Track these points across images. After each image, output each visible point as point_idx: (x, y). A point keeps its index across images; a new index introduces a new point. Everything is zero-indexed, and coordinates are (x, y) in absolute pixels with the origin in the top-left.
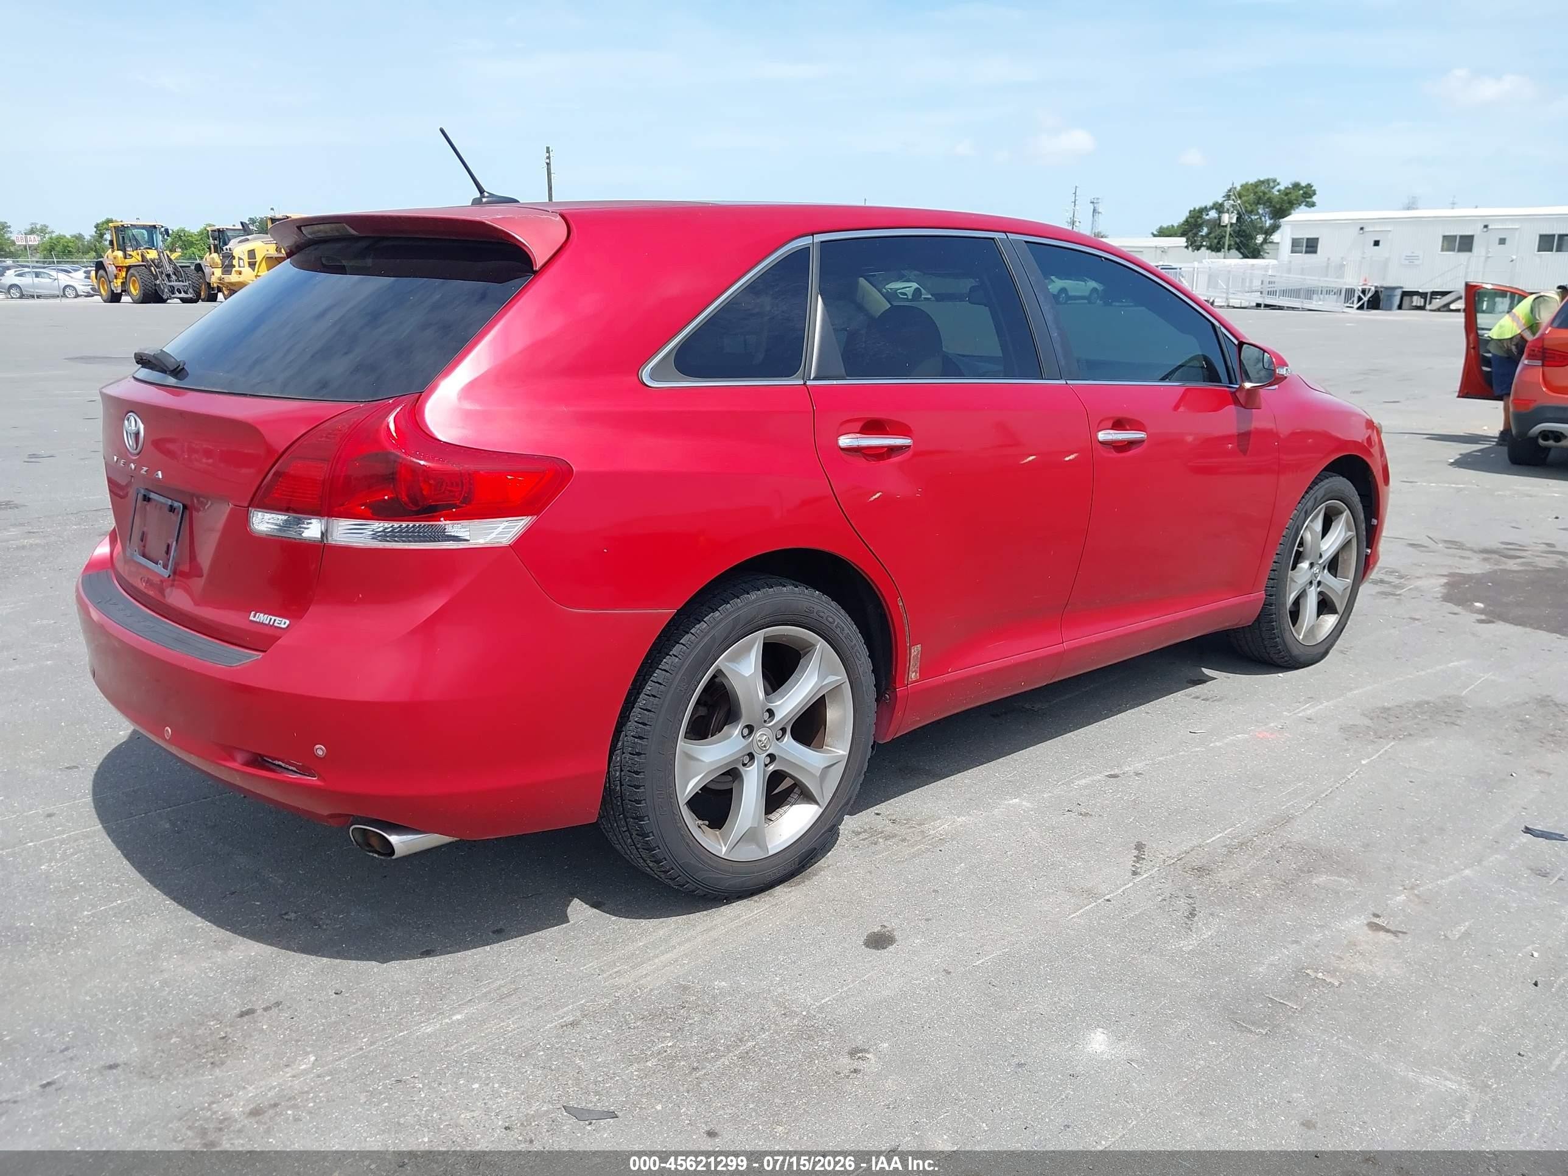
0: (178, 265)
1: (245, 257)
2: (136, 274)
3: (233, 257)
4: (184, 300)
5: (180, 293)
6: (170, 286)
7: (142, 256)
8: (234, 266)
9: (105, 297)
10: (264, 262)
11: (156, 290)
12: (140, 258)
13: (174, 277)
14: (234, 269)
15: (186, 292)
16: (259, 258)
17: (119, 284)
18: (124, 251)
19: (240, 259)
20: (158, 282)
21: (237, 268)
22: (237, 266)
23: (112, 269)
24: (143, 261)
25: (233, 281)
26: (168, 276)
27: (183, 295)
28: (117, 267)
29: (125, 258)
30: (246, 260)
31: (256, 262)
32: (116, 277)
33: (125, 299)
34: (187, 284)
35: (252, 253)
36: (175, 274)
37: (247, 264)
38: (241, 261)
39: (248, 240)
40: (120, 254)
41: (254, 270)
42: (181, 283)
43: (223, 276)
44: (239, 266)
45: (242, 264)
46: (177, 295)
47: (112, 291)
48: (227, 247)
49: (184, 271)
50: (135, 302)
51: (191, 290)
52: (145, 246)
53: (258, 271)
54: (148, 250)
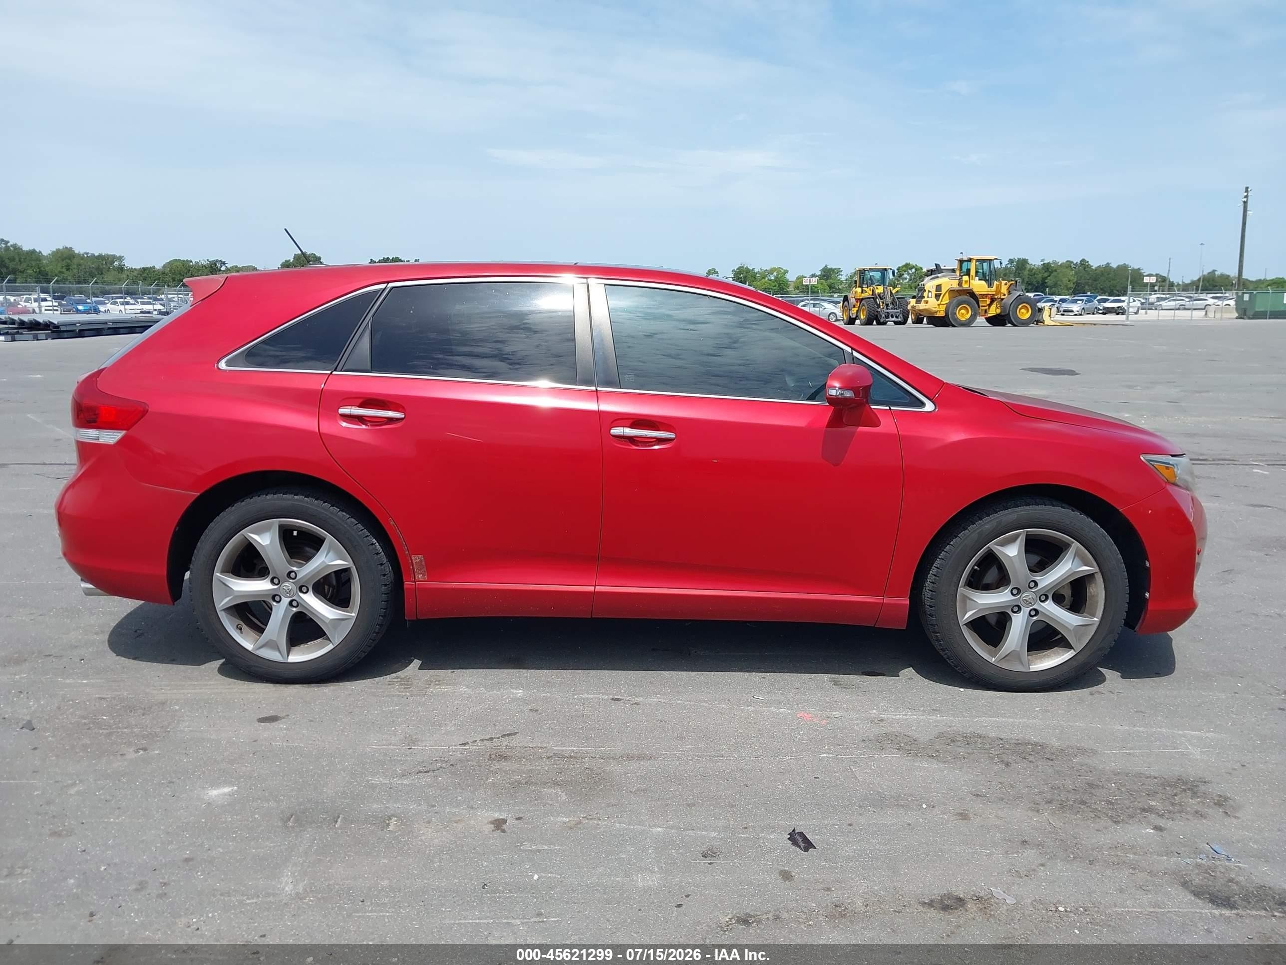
0: (896, 297)
1: (934, 290)
2: (866, 304)
3: (925, 291)
4: (896, 323)
5: (892, 317)
6: (887, 313)
7: (873, 291)
8: (924, 297)
9: (845, 321)
10: (947, 294)
11: (877, 315)
12: (871, 293)
13: (891, 306)
14: (923, 300)
15: (897, 317)
16: (943, 291)
17: (855, 311)
18: (862, 287)
19: (929, 291)
20: (879, 310)
21: (926, 299)
22: (926, 297)
23: (852, 301)
24: (872, 295)
25: (921, 308)
26: (887, 305)
27: (894, 319)
28: (856, 299)
29: (862, 293)
30: (934, 292)
31: (941, 294)
32: (854, 306)
33: (858, 322)
34: (899, 311)
35: (939, 288)
36: (893, 304)
37: (934, 296)
38: (930, 294)
39: (938, 277)
40: (859, 290)
41: (938, 300)
42: (895, 310)
43: (915, 305)
44: (928, 297)
45: (930, 295)
46: (891, 319)
47: (850, 316)
48: (922, 283)
49: (899, 302)
50: (862, 324)
51: (901, 315)
52: (876, 284)
53: (942, 301)
54: (878, 287)
